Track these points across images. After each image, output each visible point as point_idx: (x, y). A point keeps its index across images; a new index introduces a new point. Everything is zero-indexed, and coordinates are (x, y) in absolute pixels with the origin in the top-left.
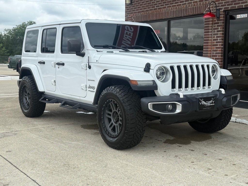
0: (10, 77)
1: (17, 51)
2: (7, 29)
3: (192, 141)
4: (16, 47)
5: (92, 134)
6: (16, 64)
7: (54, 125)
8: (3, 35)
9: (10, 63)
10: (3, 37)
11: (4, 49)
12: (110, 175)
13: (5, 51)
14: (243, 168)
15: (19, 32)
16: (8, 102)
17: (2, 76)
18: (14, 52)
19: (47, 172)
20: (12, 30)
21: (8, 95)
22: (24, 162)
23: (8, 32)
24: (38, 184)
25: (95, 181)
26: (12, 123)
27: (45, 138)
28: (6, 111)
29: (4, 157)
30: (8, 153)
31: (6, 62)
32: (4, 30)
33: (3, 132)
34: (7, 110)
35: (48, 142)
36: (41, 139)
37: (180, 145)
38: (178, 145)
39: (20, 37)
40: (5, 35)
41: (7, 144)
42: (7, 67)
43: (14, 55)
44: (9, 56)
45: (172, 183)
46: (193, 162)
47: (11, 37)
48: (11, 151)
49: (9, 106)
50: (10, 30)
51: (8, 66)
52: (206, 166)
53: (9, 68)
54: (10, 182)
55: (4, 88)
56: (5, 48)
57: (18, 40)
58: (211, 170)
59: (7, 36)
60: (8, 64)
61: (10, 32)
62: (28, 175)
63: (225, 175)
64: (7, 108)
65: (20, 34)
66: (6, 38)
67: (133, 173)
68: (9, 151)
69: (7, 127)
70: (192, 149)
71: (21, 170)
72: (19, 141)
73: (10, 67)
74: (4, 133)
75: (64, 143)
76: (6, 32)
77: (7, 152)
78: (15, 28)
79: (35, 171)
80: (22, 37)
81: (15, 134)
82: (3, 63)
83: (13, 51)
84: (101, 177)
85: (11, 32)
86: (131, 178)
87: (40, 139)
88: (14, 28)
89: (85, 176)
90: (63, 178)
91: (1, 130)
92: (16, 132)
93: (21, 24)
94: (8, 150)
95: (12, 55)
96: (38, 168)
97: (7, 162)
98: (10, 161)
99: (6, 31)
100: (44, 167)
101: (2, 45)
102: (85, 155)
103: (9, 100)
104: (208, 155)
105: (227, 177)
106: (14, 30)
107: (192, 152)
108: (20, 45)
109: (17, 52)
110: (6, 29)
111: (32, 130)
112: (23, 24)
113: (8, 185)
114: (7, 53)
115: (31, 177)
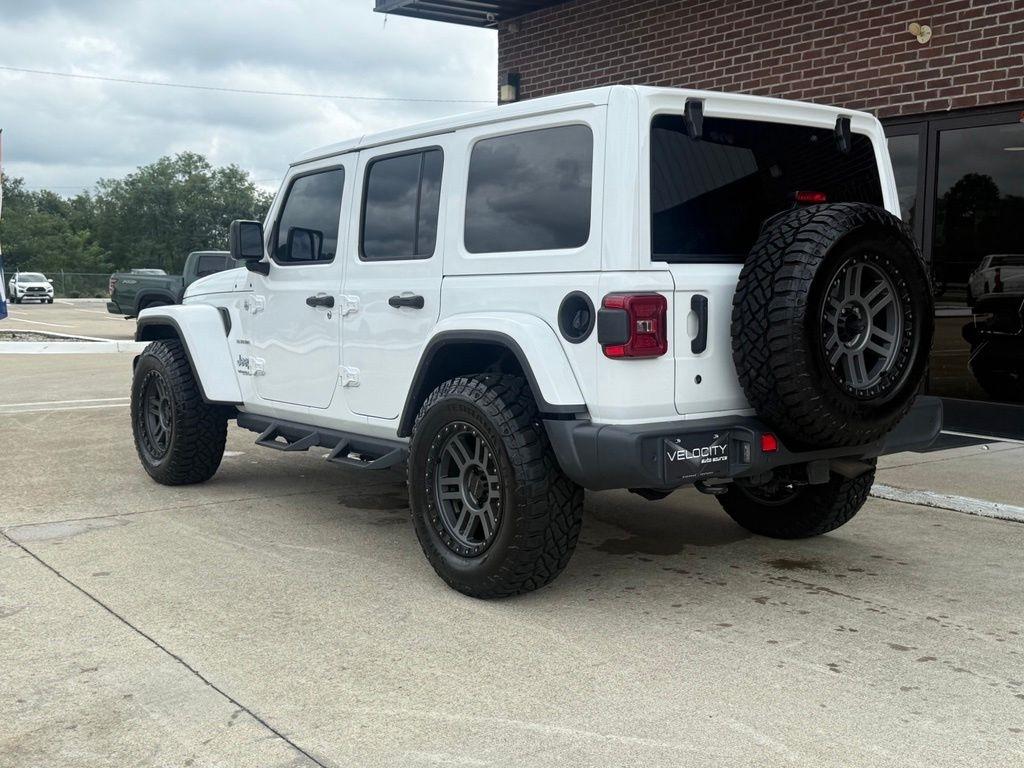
0: (116, 341)
1: (141, 254)
2: (106, 180)
3: (687, 546)
4: (136, 241)
5: (371, 523)
6: (133, 298)
7: (252, 496)
8: (94, 200)
9: (113, 297)
10: (93, 207)
11: (95, 248)
12: (416, 641)
13: (97, 255)
14: (828, 623)
15: (150, 192)
16: (103, 423)
17: (86, 340)
18: (131, 259)
19: (220, 634)
20: (123, 185)
21: (107, 403)
22: (148, 605)
23: (110, 190)
24: (188, 667)
25: (366, 660)
26: (113, 489)
27: (220, 534)
28: (98, 453)
29: (86, 590)
30: (100, 578)
31: (100, 293)
32: (98, 183)
33: (85, 517)
34: (100, 451)
35: (227, 547)
36: (206, 537)
37: (649, 557)
38: (643, 556)
39: (150, 208)
40: (100, 200)
41: (95, 552)
42: (105, 311)
43: (128, 269)
44: (111, 271)
45: (602, 663)
46: (680, 606)
47: (122, 208)
48: (108, 574)
49: (106, 436)
50: (119, 183)
51: (109, 305)
52: (717, 616)
53: (110, 311)
54: (102, 662)
55: (93, 377)
56: (100, 246)
57: (142, 216)
58: (730, 629)
59: (108, 203)
60: (109, 300)
61: (115, 189)
62: (159, 641)
63: (770, 642)
64: (99, 441)
65: (153, 197)
66: (102, 210)
67: (487, 638)
68: (103, 574)
69: (99, 501)
70: (680, 567)
71: (138, 627)
72: (136, 542)
73: (113, 309)
74: (86, 519)
75: (278, 551)
76: (103, 190)
77: (94, 575)
78: (135, 177)
79: (180, 632)
80: (157, 208)
81: (126, 523)
82: (93, 295)
83: (127, 254)
84: (386, 647)
85: (122, 189)
86: (480, 649)
87: (203, 539)
88: (130, 176)
89: (336, 645)
90: (267, 651)
91: (80, 511)
92: (127, 518)
93: (156, 161)
94: (99, 571)
95: (123, 269)
96: (191, 623)
97: (95, 604)
98: (105, 601)
99: (105, 187)
100: (210, 618)
101: (88, 233)
102: (342, 585)
103: (107, 418)
104: (728, 587)
105: (772, 646)
106: (132, 183)
107: (680, 576)
108: (150, 233)
109: (139, 259)
110: (103, 180)
111: (179, 512)
112: (160, 164)
113: (96, 670)
114: (108, 261)
115: (168, 648)
